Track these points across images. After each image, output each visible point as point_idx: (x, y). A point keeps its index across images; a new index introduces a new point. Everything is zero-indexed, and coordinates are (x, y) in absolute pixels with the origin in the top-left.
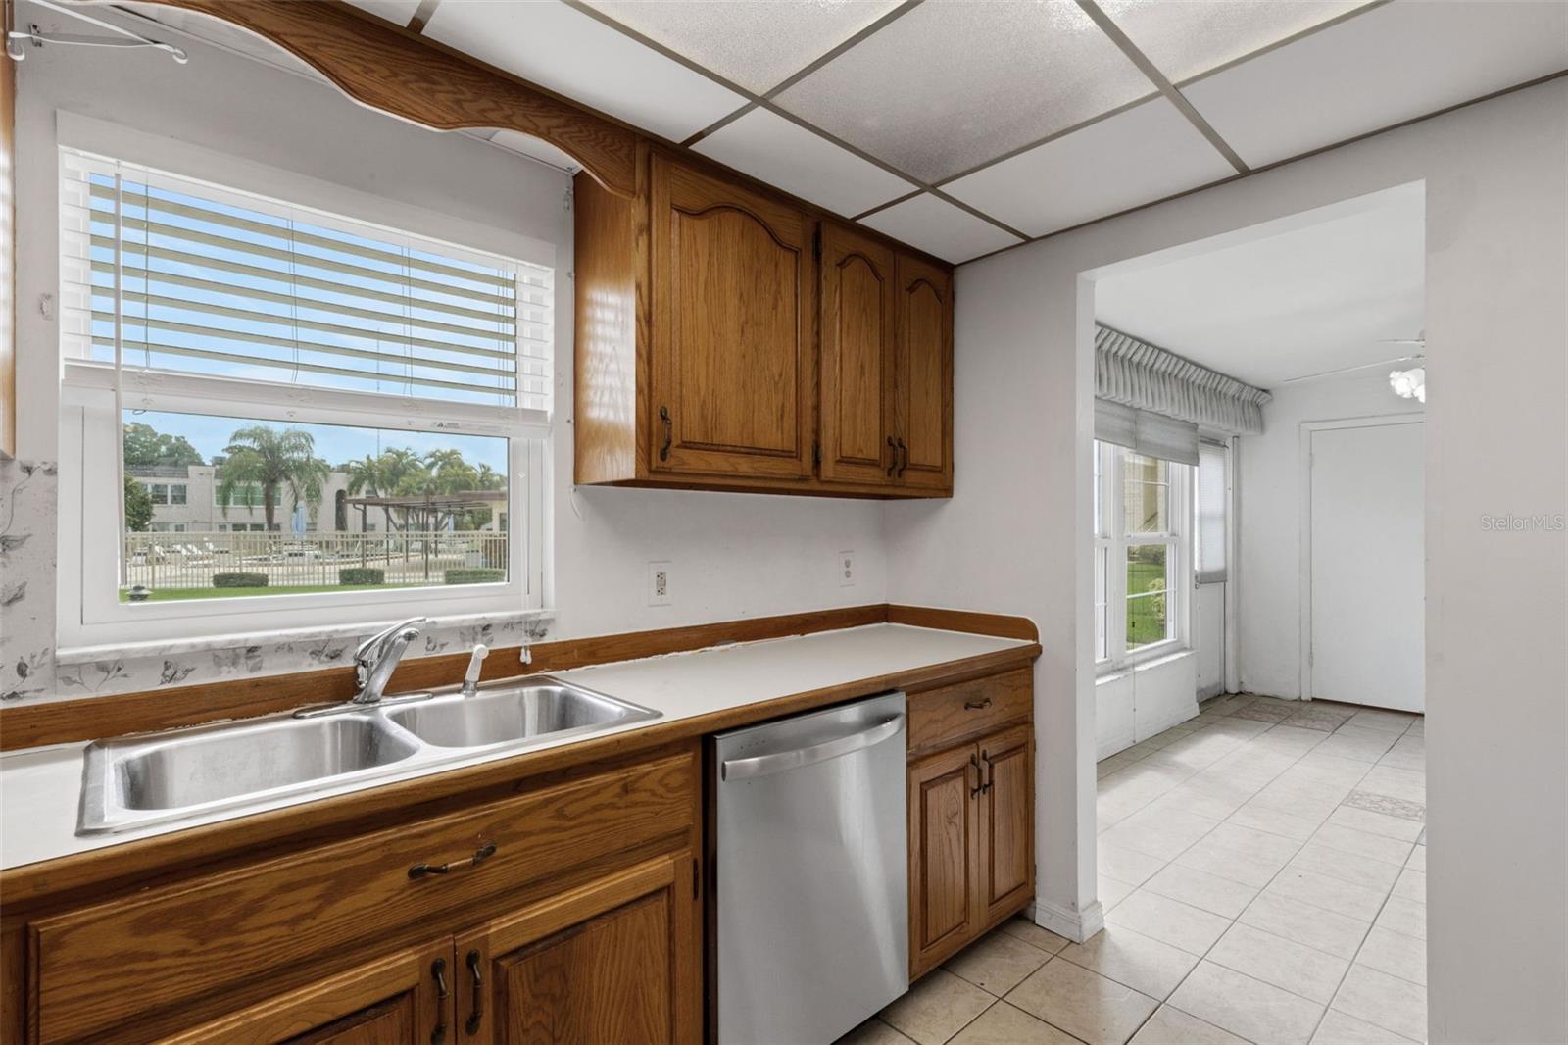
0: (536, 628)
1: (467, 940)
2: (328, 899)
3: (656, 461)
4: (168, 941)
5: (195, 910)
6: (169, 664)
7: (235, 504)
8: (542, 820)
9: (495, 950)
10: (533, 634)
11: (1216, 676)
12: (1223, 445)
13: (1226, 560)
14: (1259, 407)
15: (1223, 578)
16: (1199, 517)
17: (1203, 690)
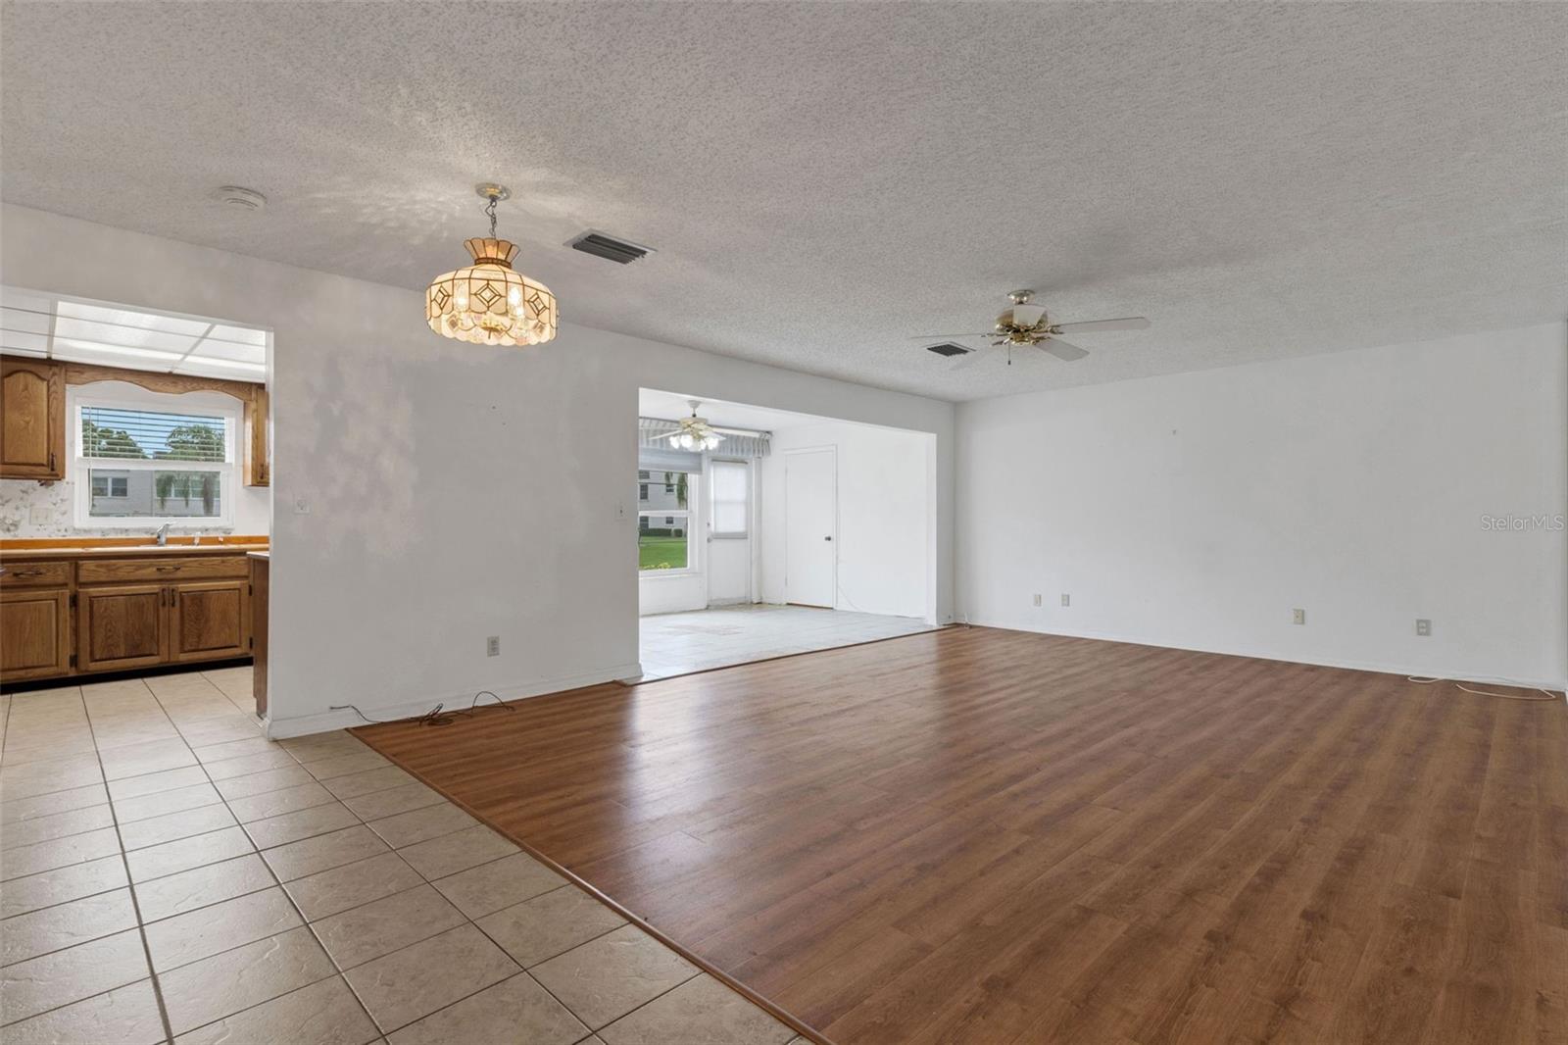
0: (227, 531)
1: (174, 586)
2: (137, 570)
3: (259, 479)
4: (103, 570)
5: (107, 566)
6: (103, 532)
7: (176, 496)
8: (196, 564)
9: (181, 590)
10: (225, 533)
11: (738, 592)
12: (746, 463)
13: (747, 526)
14: (768, 441)
15: (742, 536)
16: (715, 502)
17: (724, 599)
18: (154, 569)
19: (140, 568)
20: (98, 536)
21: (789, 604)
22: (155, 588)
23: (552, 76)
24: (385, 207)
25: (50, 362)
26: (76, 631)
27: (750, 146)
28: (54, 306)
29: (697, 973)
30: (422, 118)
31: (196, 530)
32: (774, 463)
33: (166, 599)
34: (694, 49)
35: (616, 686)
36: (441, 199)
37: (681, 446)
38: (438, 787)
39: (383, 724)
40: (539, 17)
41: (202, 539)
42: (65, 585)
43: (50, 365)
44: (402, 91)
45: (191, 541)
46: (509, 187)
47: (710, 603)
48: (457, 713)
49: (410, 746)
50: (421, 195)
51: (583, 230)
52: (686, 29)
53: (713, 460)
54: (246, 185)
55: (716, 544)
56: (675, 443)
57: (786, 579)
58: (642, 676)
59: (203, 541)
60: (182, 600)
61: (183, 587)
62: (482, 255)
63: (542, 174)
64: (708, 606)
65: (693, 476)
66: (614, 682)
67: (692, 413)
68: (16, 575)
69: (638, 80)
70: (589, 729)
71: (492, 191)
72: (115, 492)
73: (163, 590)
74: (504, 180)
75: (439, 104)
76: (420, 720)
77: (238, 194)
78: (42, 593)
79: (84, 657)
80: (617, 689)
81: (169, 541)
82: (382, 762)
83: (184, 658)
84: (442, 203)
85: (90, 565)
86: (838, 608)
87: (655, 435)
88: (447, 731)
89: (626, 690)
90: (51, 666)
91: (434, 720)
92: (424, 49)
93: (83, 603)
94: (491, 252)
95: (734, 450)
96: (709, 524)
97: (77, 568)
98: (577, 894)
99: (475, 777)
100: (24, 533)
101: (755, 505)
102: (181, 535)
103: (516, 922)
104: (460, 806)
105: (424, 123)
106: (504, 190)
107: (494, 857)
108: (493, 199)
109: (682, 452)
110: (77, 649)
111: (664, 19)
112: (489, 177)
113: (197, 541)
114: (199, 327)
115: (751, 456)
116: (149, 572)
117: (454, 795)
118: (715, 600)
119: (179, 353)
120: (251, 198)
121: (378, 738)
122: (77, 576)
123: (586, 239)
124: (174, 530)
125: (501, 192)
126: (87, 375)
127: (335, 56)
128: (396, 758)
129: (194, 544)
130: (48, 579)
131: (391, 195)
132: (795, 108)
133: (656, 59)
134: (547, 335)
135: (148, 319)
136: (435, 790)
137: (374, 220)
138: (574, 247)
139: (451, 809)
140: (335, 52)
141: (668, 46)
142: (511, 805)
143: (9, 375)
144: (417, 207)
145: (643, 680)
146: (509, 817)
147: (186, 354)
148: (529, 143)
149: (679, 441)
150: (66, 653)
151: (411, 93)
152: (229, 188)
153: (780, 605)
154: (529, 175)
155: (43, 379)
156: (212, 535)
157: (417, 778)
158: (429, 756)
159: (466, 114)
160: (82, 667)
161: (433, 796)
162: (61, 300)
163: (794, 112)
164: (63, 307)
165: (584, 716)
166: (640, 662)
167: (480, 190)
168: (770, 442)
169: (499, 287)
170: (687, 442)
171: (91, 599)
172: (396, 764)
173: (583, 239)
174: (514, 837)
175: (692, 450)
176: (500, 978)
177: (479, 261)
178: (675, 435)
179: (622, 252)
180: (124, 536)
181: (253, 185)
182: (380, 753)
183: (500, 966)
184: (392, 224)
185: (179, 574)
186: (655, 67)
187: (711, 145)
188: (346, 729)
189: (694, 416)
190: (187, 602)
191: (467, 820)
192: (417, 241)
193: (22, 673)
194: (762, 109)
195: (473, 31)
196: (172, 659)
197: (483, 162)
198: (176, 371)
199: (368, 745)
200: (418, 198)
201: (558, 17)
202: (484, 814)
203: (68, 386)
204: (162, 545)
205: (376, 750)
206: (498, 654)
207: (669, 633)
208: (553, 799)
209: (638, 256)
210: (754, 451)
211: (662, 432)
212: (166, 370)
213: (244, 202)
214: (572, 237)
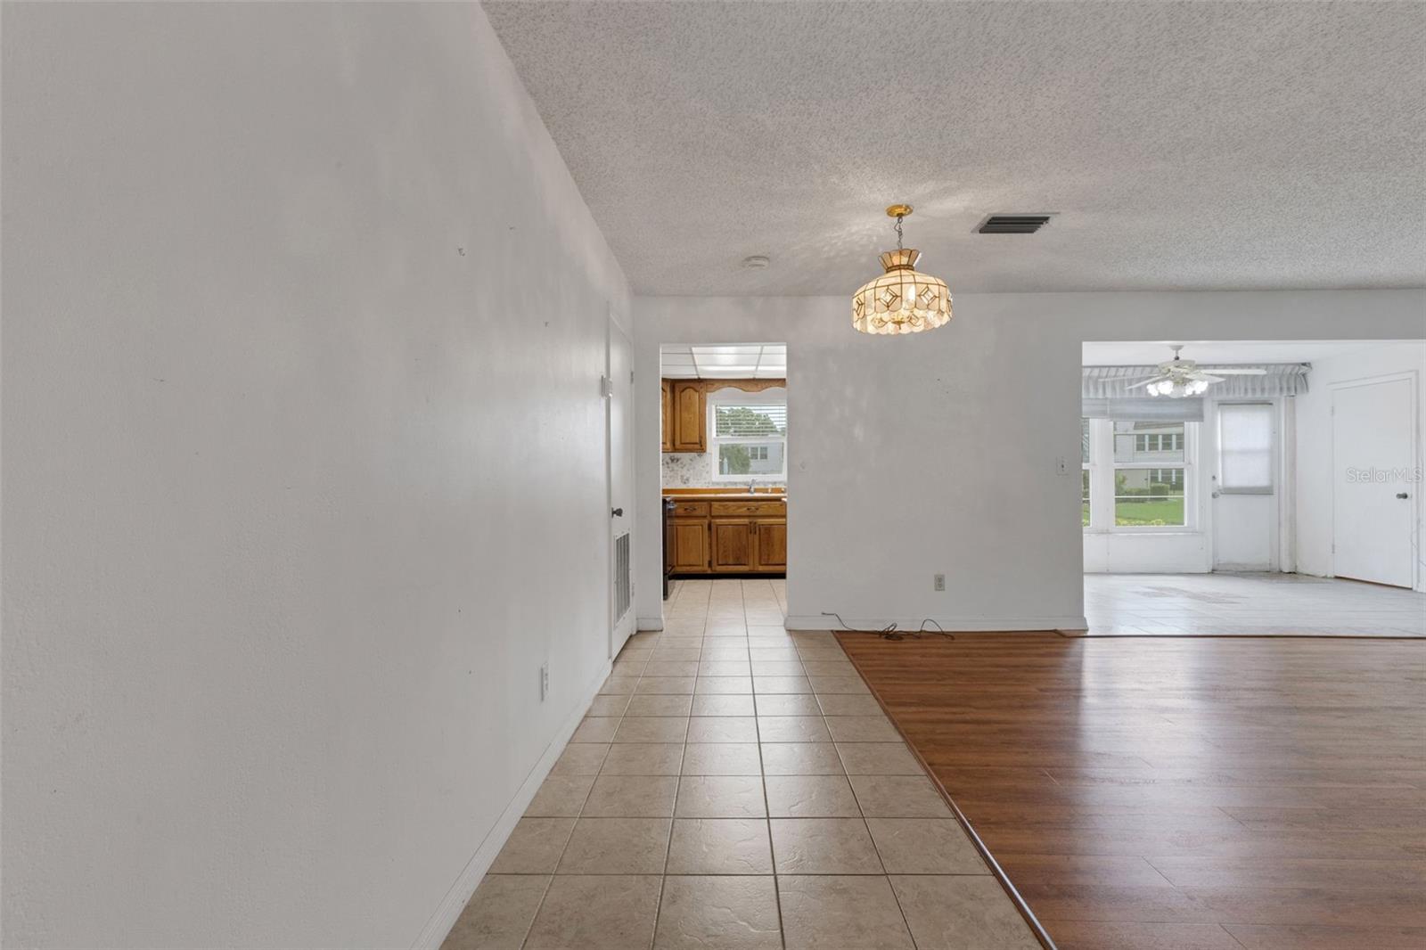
1: (756, 521)
2: (738, 509)
4: (722, 508)
5: (724, 506)
8: (767, 507)
9: (758, 523)
10: (784, 485)
11: (1262, 558)
12: (1271, 404)
13: (1272, 480)
14: (1304, 375)
15: (1266, 492)
16: (1223, 452)
17: (1238, 564)
18: (745, 509)
19: (739, 507)
20: (722, 487)
21: (1337, 578)
22: (746, 521)
23: (906, 116)
24: (836, 243)
25: (700, 381)
26: (710, 545)
27: (1108, 96)
28: (691, 350)
29: (987, 873)
30: (834, 179)
31: (769, 483)
32: (1313, 403)
33: (752, 529)
34: (1009, 47)
35: (1053, 634)
36: (867, 227)
37: (1160, 393)
38: (870, 684)
39: (856, 631)
40: (879, 84)
41: (772, 489)
42: (705, 517)
43: (699, 382)
44: (816, 167)
45: (766, 491)
46: (909, 203)
47: (1216, 567)
48: (909, 634)
49: (864, 651)
50: (854, 229)
51: (984, 216)
52: (994, 37)
53: (1219, 404)
54: (756, 254)
55: (1222, 499)
56: (1153, 390)
57: (1333, 546)
58: (1087, 630)
59: (774, 490)
60: (760, 530)
61: (760, 521)
62: (890, 265)
63: (930, 186)
64: (1213, 570)
65: (1192, 423)
66: (1055, 631)
67: (1174, 356)
68: (686, 509)
69: (973, 91)
70: (1006, 666)
71: (898, 211)
72: (761, 458)
73: (750, 523)
74: (904, 200)
75: (840, 166)
76: (880, 633)
77: (754, 261)
78: (696, 521)
79: (714, 563)
80: (1055, 637)
81: (756, 490)
82: (843, 657)
83: (761, 569)
84: (869, 229)
85: (715, 505)
86: (1419, 590)
87: (1130, 385)
88: (899, 645)
89: (1063, 640)
90: (699, 565)
91: (889, 635)
92: (818, 137)
93: (714, 529)
94: (896, 261)
95: (1250, 391)
96: (1214, 478)
97: (711, 506)
98: (925, 784)
99: (897, 682)
100: (692, 485)
101: (1285, 454)
102: (762, 486)
103: (874, 787)
104: (877, 699)
105: (836, 182)
106: (907, 207)
107: (881, 740)
108: (900, 216)
109: (1162, 399)
110: (711, 557)
111: (971, 39)
112: (894, 202)
113: (770, 491)
114: (756, 349)
115: (1277, 395)
116: (743, 511)
117: (878, 691)
118: (1224, 564)
119: (752, 365)
120: (760, 262)
121: (847, 640)
122: (711, 511)
123: (988, 223)
124: (758, 483)
125: (906, 210)
126: (717, 385)
127: (773, 163)
128: (854, 657)
129: (767, 492)
130: (698, 513)
131: (836, 234)
132: (1139, 45)
133: (980, 69)
134: (946, 319)
135: (732, 349)
136: (867, 684)
137: (832, 254)
138: (981, 232)
139: (871, 699)
140: (771, 161)
141: (985, 55)
142: (914, 709)
143: (683, 391)
144: (855, 237)
145: (1089, 634)
146: (907, 717)
147: (757, 366)
148: (911, 168)
149: (1157, 389)
150: (707, 558)
151: (822, 166)
152: (749, 259)
153: (1325, 577)
154: (921, 190)
155: (696, 391)
156: (778, 486)
157: (859, 672)
158: (874, 660)
159: (860, 165)
160: (713, 568)
161: (863, 687)
162: (695, 346)
163: (1139, 49)
164: (694, 350)
165: (1010, 655)
166: (1085, 615)
167: (890, 213)
168: (1309, 378)
169: (896, 289)
170: (1166, 388)
171: (718, 526)
172: (851, 661)
173: (985, 223)
174: (903, 731)
175: (1175, 396)
176: (847, 816)
177: (889, 270)
178: (1154, 382)
179: (1027, 224)
180: (734, 487)
181: (759, 253)
182: (845, 652)
183: (850, 808)
184: (844, 253)
185: (758, 513)
186: (981, 75)
187: (1065, 111)
188: (832, 631)
189: (1177, 358)
190: (762, 530)
191: (878, 710)
192: (863, 260)
193: (688, 568)
194: (1103, 61)
195: (842, 113)
196: (756, 569)
197: (885, 193)
198: (757, 377)
199: (841, 644)
200: (853, 231)
201: (892, 77)
202: (890, 709)
203: (708, 394)
204: (752, 493)
205: (843, 649)
206: (944, 590)
207: (1145, 594)
208: (946, 713)
209: (1042, 223)
210: (1281, 389)
211: (1140, 380)
212: (751, 377)
213: (757, 265)
214: (976, 224)
